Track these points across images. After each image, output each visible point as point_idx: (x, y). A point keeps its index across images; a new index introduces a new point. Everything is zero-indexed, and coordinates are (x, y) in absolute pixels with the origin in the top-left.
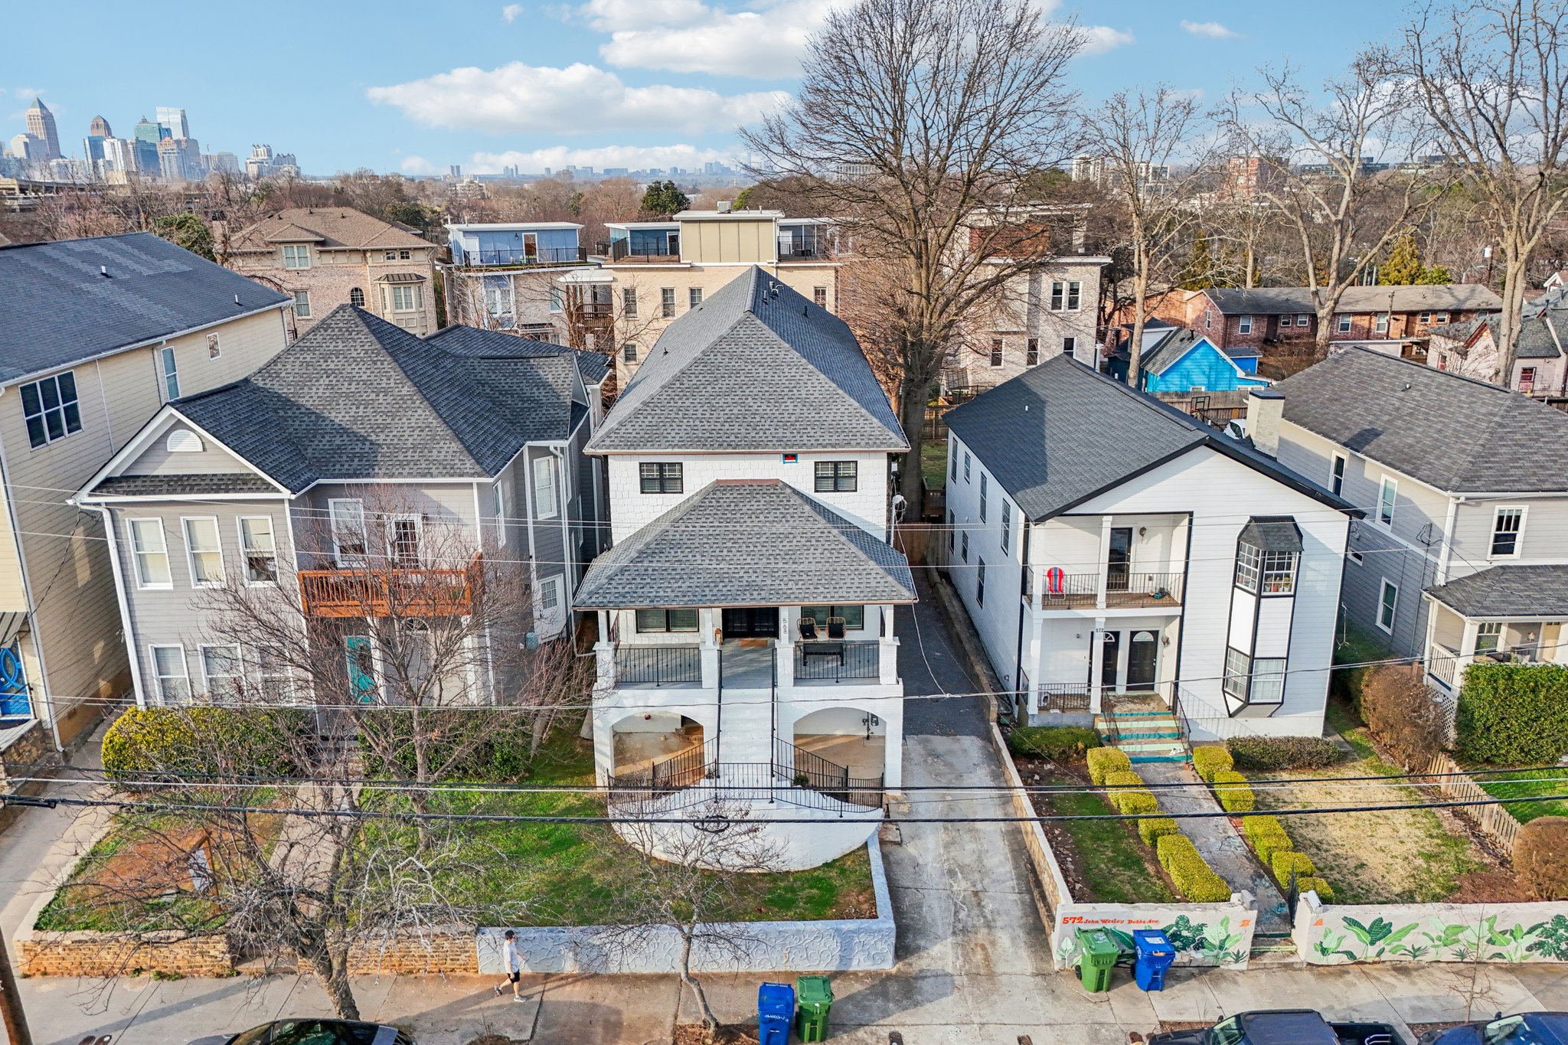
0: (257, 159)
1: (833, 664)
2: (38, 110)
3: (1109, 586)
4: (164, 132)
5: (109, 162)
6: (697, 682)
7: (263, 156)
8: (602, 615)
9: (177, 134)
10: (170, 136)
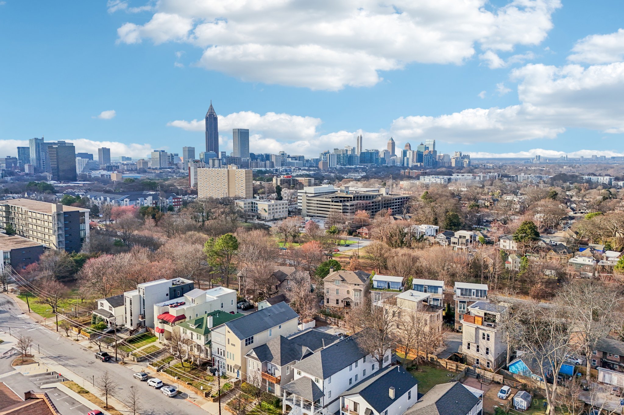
0: (456, 157)
2: (391, 141)
4: (427, 148)
5: (408, 158)
6: (293, 403)
7: (458, 156)
8: (284, 390)
10: (428, 150)
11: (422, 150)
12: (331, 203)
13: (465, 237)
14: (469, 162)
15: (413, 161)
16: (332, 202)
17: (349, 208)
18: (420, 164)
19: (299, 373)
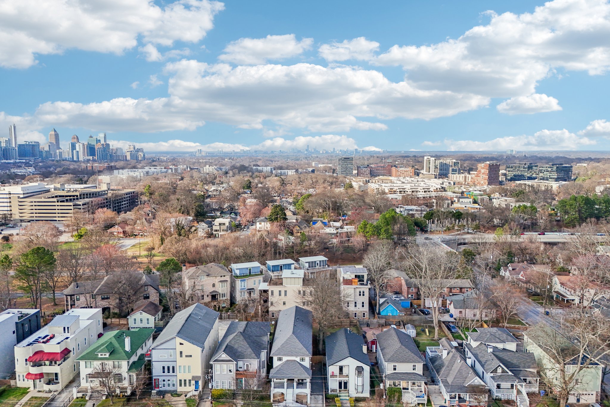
0: (130, 150)
1: (301, 385)
2: (54, 132)
3: (340, 374)
4: (98, 141)
5: (78, 152)
6: (284, 388)
7: (132, 149)
8: (272, 379)
9: (102, 142)
10: (100, 142)
11: (94, 143)
12: (56, 204)
13: (224, 224)
14: (144, 155)
15: (84, 155)
16: (58, 202)
17: (82, 207)
18: (93, 158)
19: (280, 359)
